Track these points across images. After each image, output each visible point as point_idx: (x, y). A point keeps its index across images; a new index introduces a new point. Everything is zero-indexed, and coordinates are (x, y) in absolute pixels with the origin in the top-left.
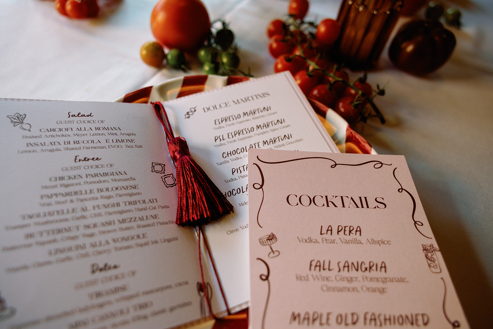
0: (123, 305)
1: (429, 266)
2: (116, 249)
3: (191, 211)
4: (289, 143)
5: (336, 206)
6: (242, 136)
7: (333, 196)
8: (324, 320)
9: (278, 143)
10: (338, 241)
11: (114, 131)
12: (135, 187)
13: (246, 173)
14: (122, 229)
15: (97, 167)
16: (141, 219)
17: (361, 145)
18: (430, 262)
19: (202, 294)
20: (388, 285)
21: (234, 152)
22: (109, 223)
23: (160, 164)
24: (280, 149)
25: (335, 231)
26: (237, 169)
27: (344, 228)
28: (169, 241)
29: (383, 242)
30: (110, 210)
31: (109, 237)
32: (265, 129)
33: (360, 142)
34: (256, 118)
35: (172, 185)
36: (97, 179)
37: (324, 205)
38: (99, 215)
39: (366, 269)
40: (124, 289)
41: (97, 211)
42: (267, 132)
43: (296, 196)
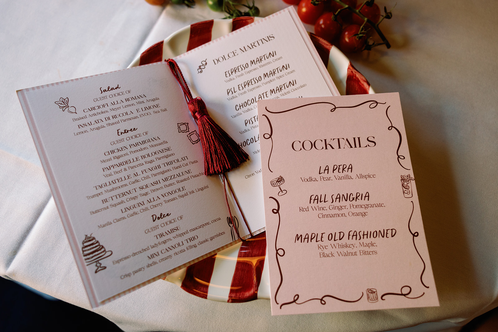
0: (179, 240)
1: (404, 192)
2: (165, 202)
3: (215, 165)
4: (294, 90)
5: (333, 148)
6: (251, 87)
7: (331, 139)
8: (319, 239)
9: (284, 91)
10: (333, 178)
11: (141, 100)
12: (168, 149)
13: (257, 123)
14: (166, 186)
15: (136, 137)
16: (179, 175)
17: (360, 84)
18: (404, 189)
19: (231, 225)
20: (369, 210)
21: (245, 103)
22: (157, 183)
23: (184, 124)
24: (285, 97)
25: (331, 170)
26: (249, 120)
27: (338, 167)
28: (202, 189)
29: (369, 176)
30: (155, 172)
31: (159, 193)
32: (271, 77)
33: (360, 81)
34: (263, 66)
35: (197, 142)
36: (138, 148)
37: (323, 148)
38: (148, 177)
39: (353, 199)
40: (177, 229)
41: (145, 175)
42: (274, 80)
43: (300, 142)
